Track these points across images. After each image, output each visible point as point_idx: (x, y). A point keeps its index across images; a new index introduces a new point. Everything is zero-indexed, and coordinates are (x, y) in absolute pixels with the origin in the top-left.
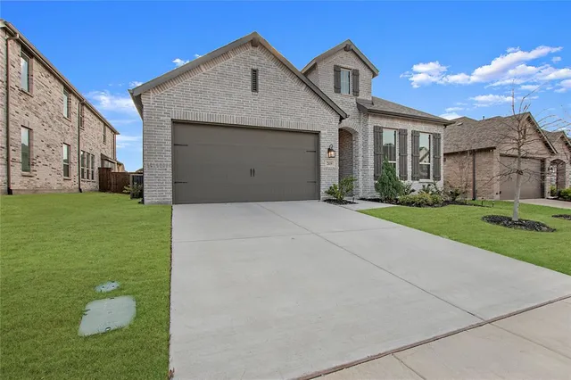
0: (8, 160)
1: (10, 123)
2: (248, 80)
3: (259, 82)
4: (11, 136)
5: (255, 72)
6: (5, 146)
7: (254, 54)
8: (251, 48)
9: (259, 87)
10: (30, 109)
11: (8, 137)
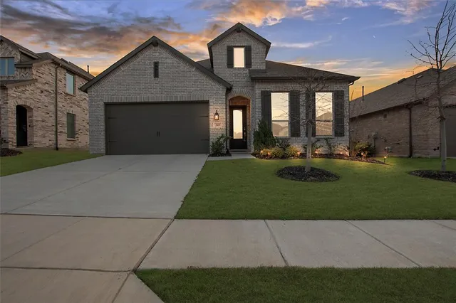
0: (56, 131)
1: (59, 113)
2: (152, 70)
3: (160, 70)
4: (58, 119)
5: (156, 65)
6: (54, 124)
7: (155, 52)
8: (154, 48)
9: (160, 73)
10: (74, 103)
11: (56, 119)
